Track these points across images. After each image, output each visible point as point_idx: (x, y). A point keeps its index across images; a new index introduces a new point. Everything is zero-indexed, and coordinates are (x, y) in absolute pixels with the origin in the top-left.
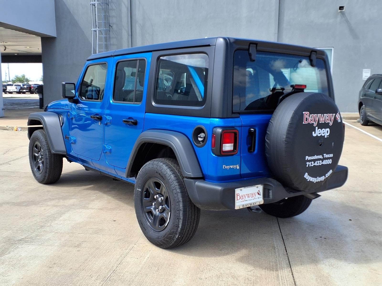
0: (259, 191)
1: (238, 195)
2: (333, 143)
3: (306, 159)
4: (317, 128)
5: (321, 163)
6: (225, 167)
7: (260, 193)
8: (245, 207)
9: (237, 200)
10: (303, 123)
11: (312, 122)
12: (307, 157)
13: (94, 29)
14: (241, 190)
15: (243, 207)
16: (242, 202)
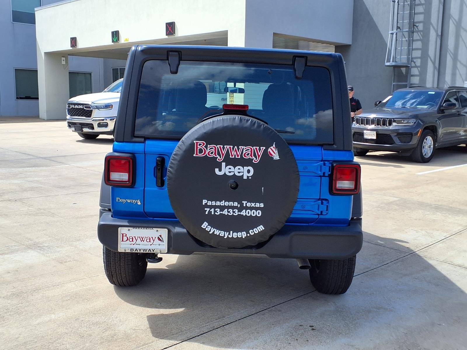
0: (161, 236)
1: (124, 235)
2: (263, 188)
3: (204, 204)
4: (224, 164)
5: (237, 213)
6: (119, 200)
7: (162, 238)
8: (134, 252)
9: (123, 241)
10: (194, 155)
11: (213, 155)
12: (204, 202)
13: (392, 32)
14: (129, 230)
15: (131, 251)
16: (131, 244)
